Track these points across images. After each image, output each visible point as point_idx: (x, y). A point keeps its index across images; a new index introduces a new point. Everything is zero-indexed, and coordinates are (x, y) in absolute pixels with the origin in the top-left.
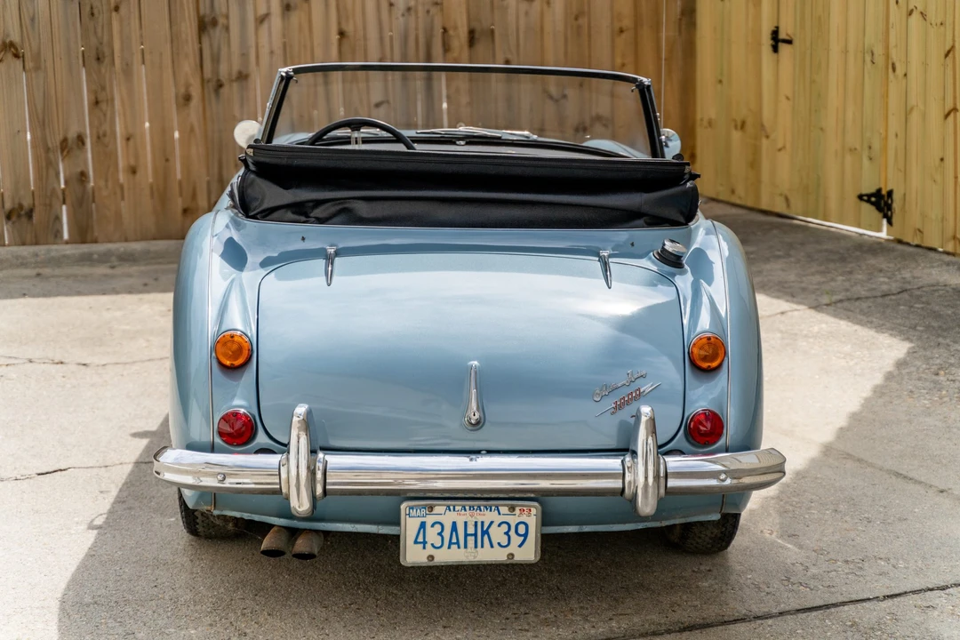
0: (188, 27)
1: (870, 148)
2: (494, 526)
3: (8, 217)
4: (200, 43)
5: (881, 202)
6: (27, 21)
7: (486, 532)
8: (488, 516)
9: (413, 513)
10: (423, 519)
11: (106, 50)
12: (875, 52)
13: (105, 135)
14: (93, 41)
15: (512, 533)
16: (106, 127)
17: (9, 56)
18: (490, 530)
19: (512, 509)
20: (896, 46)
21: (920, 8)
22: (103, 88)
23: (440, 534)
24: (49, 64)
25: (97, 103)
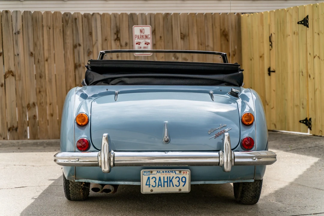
0: (71, 67)
1: (303, 104)
2: (174, 178)
3: (9, 130)
4: (75, 72)
5: (307, 122)
6: (17, 64)
7: (171, 181)
8: (172, 175)
9: (145, 174)
10: (149, 176)
11: (43, 75)
12: (303, 72)
13: (42, 103)
14: (39, 71)
15: (180, 181)
16: (43, 100)
17: (10, 76)
18: (173, 180)
19: (180, 172)
20: (310, 69)
21: (318, 55)
22: (42, 87)
23: (155, 182)
24: (24, 78)
25: (40, 92)
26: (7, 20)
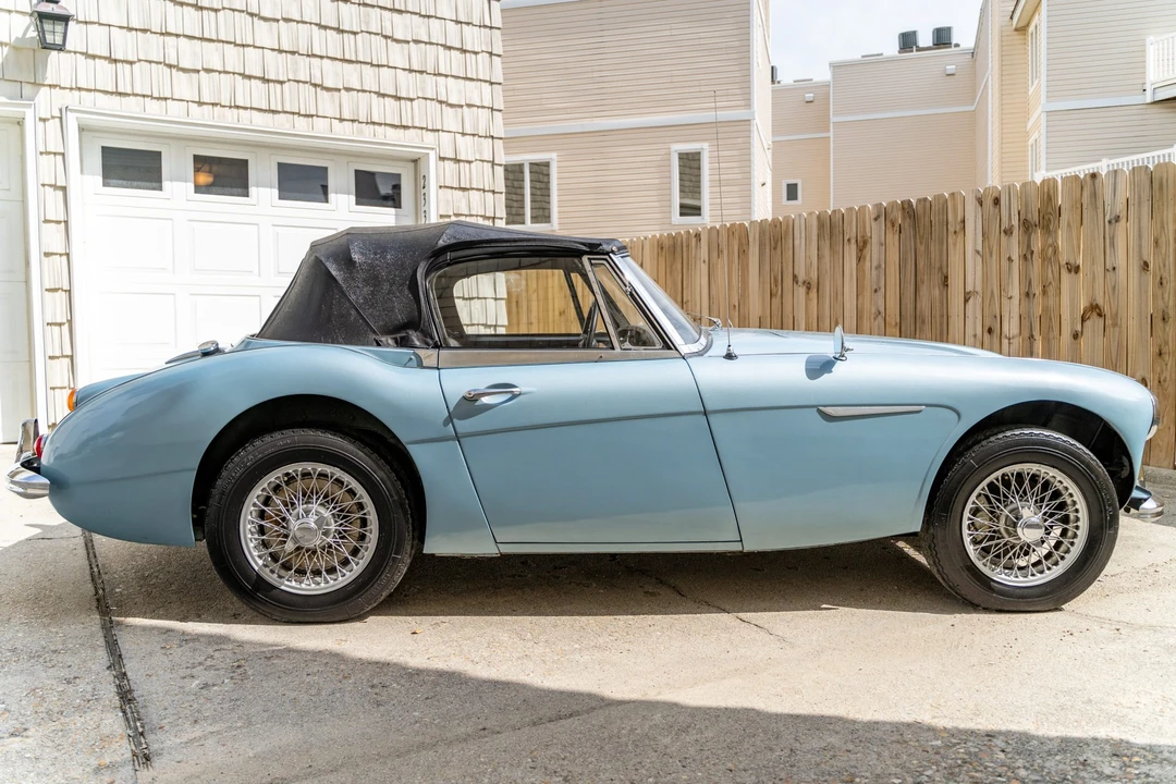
6: (1109, 287)
13: (1165, 381)
14: (1161, 305)
17: (1095, 314)
24: (1124, 321)
25: (1160, 354)
26: (1094, 195)
